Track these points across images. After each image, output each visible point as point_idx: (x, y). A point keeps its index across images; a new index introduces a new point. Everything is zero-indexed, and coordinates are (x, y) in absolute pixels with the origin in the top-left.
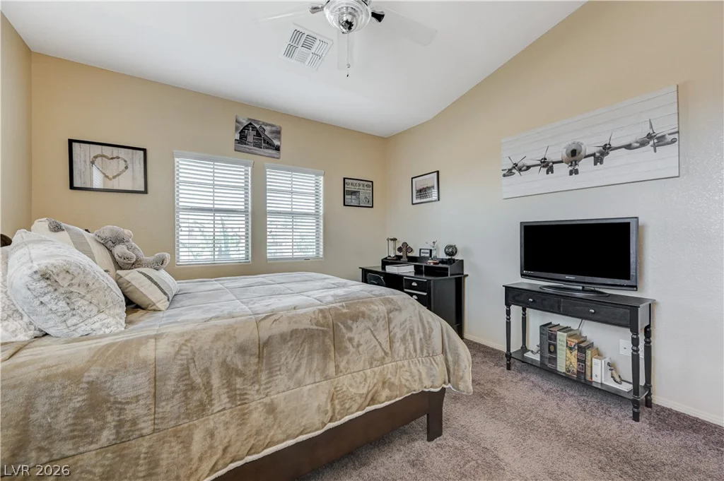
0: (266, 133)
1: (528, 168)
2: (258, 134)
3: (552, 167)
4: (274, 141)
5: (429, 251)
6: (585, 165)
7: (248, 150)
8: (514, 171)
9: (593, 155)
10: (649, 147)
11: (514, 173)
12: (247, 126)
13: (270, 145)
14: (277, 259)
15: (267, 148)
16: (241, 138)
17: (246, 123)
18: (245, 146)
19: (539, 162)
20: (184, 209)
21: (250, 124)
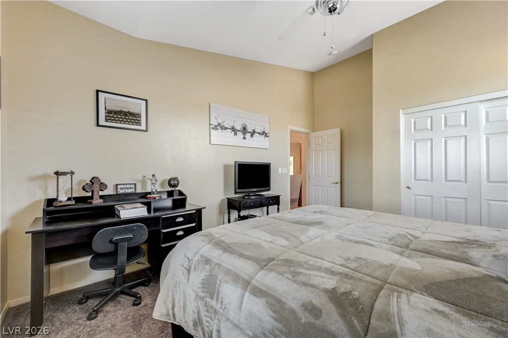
1: (226, 128)
3: (236, 132)
5: (133, 186)
6: (248, 136)
8: (218, 127)
9: (250, 133)
10: (263, 136)
11: (218, 129)
19: (231, 128)
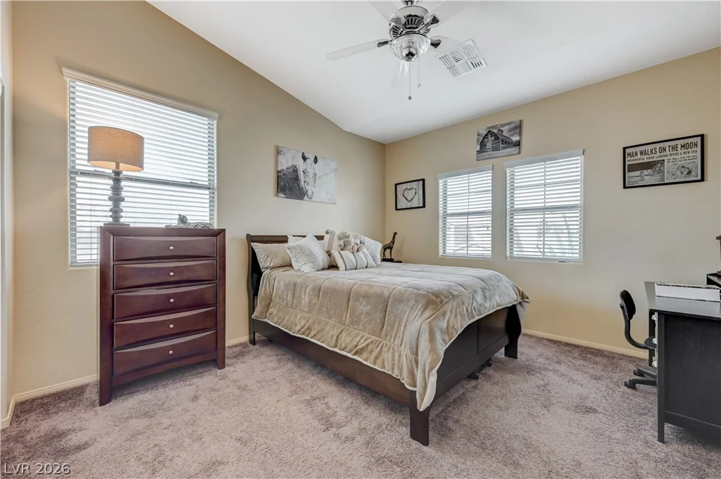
0: (504, 134)
2: (497, 138)
4: (512, 138)
7: (487, 157)
12: (486, 135)
13: (508, 143)
14: (528, 258)
15: (505, 148)
16: (481, 148)
17: (484, 133)
18: (484, 154)
20: (450, 215)
21: (489, 132)
